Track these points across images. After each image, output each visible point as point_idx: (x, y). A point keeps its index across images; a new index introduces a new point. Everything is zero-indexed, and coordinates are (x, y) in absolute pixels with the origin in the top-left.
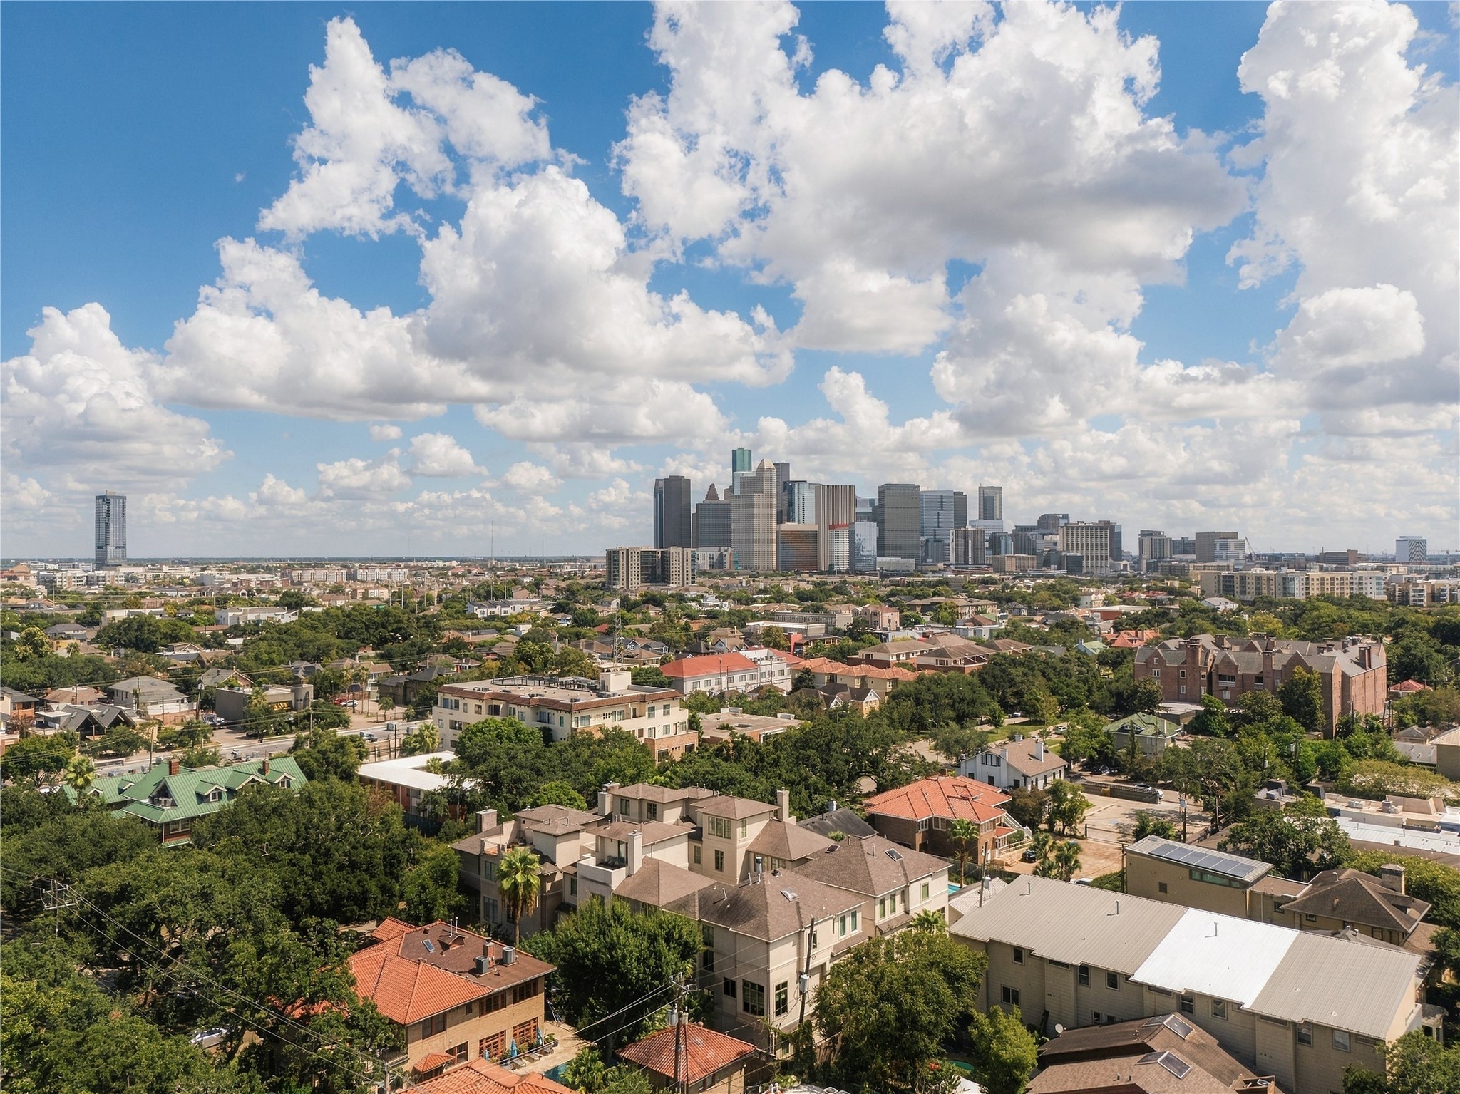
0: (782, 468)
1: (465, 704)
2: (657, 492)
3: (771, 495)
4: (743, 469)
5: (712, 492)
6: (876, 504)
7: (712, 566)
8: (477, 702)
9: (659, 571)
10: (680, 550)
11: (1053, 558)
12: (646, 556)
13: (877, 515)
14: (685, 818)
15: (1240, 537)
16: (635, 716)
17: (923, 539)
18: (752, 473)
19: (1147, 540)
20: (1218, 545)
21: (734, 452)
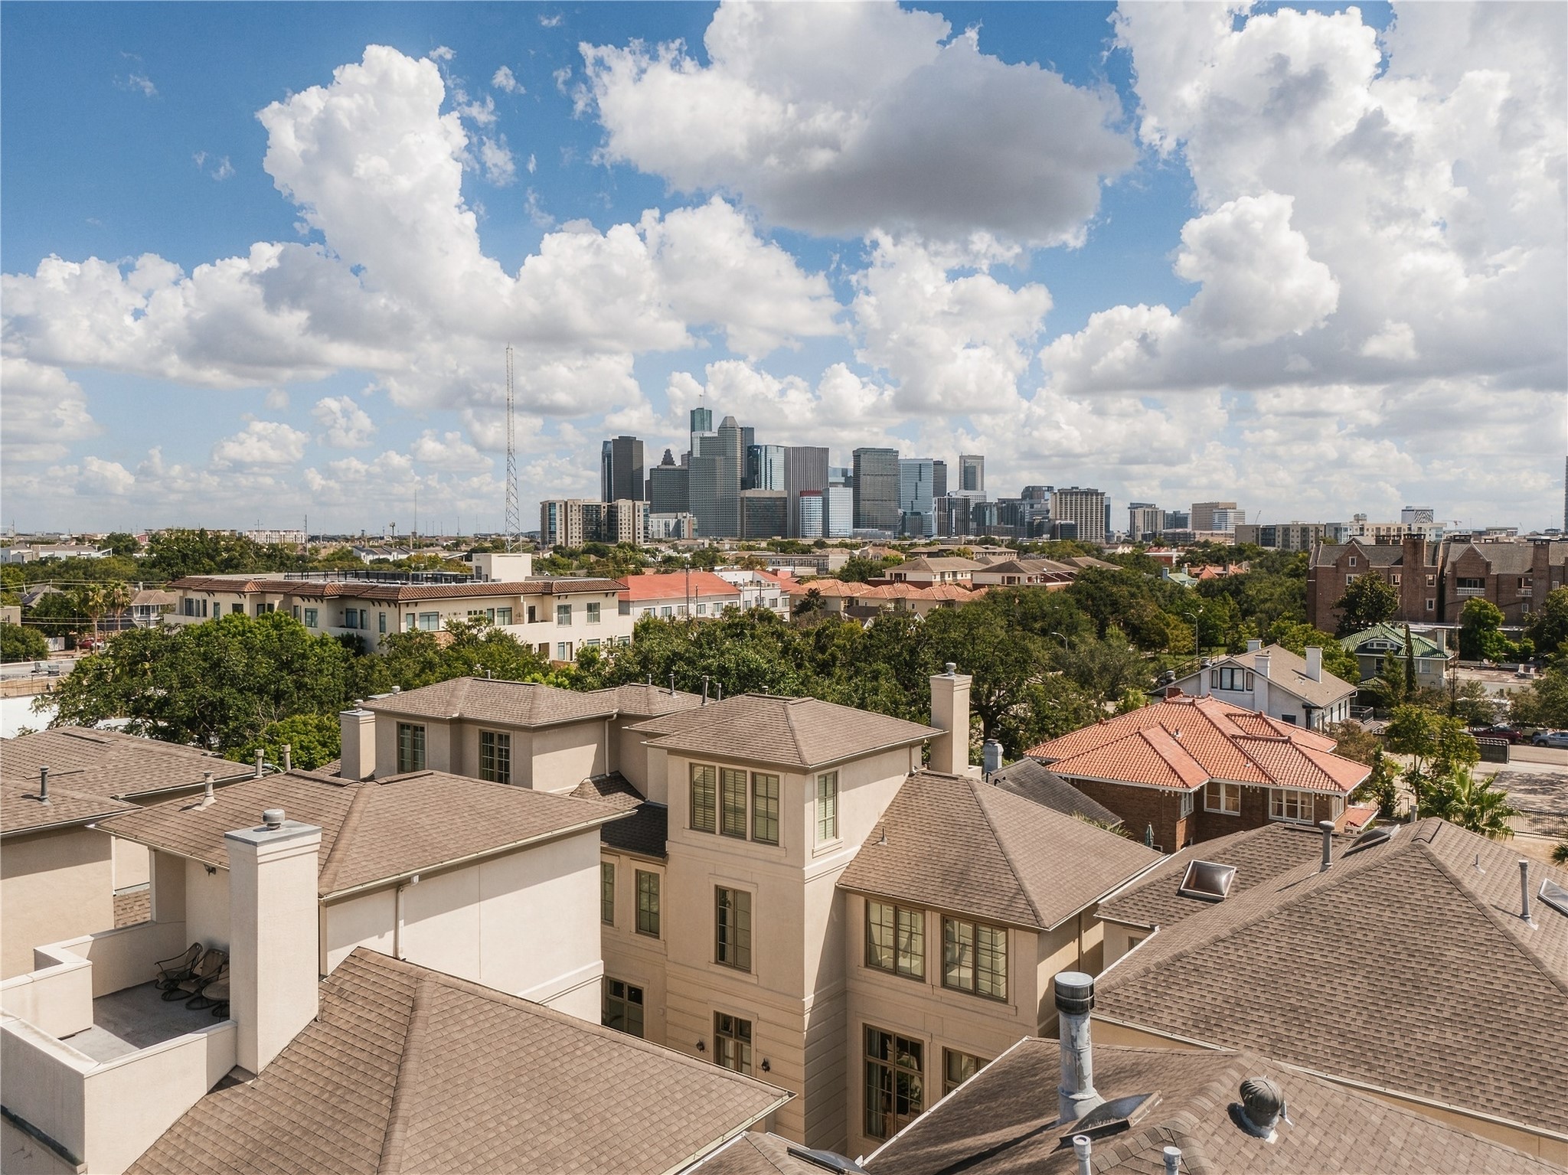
0: (748, 432)
1: (216, 605)
2: (606, 456)
3: (735, 458)
4: (703, 429)
5: (668, 458)
6: (851, 474)
7: (668, 534)
8: (235, 599)
9: (604, 529)
10: (630, 503)
11: (1046, 527)
12: (588, 510)
13: (853, 481)
14: (611, 781)
15: (1238, 508)
16: (532, 619)
17: (901, 511)
18: (714, 433)
19: (1139, 512)
20: (1217, 516)
21: (693, 412)
